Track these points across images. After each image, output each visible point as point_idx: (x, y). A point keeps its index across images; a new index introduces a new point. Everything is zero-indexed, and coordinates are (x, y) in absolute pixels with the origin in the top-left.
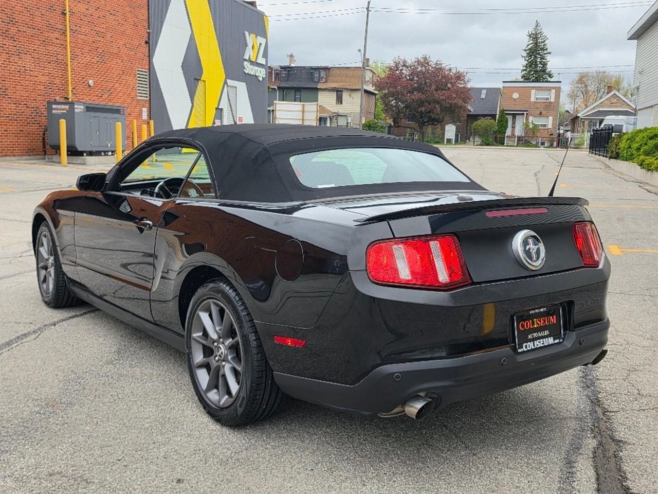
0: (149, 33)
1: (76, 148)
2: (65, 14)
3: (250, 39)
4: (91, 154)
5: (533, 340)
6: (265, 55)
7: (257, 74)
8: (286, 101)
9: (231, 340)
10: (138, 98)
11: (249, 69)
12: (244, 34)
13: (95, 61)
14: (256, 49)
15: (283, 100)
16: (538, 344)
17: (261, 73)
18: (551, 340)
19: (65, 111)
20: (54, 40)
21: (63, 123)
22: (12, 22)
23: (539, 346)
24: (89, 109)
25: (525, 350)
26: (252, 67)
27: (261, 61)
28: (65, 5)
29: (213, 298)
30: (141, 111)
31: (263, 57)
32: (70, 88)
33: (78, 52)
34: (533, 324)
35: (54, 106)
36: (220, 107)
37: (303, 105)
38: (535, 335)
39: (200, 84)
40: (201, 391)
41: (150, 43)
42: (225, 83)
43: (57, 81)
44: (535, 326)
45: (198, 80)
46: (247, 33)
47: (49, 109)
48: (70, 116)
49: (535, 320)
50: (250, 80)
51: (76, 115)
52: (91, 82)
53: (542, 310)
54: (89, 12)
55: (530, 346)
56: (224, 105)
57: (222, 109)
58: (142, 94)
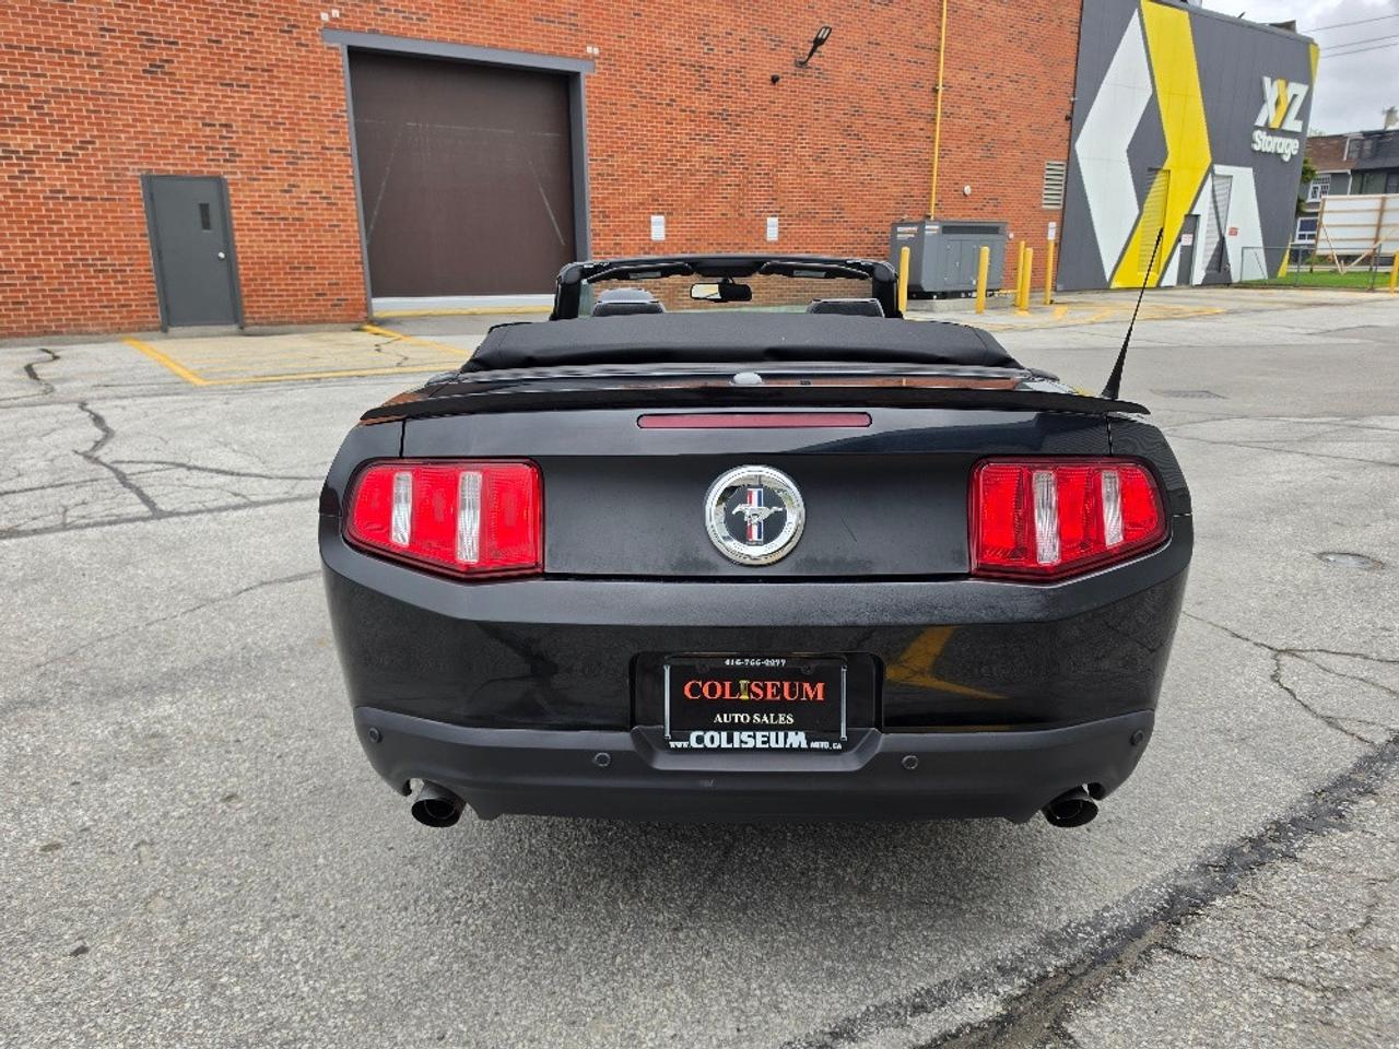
0: (1073, 103)
1: (920, 287)
2: (936, 91)
3: (1272, 89)
4: (944, 295)
5: (731, 728)
6: (1303, 114)
7: (1279, 151)
8: (1366, 193)
10: (1044, 207)
11: (1263, 142)
12: (1261, 83)
13: (977, 156)
14: (1283, 107)
15: (1360, 193)
17: (1289, 148)
18: (797, 739)
19: (912, 236)
20: (917, 132)
21: (906, 251)
22: (858, 112)
23: (749, 746)
24: (947, 229)
25: (694, 744)
26: (1270, 138)
27: (1293, 125)
28: (938, 78)
30: (1046, 228)
31: (1298, 117)
32: (934, 201)
33: (952, 145)
34: (736, 690)
35: (899, 229)
36: (1194, 213)
37: (1384, 199)
38: (740, 717)
39: (1160, 179)
41: (1074, 121)
42: (1211, 170)
43: (916, 192)
44: (744, 698)
45: (1157, 170)
46: (1267, 81)
47: (894, 232)
48: (917, 244)
49: (743, 682)
50: (1264, 164)
51: (926, 240)
52: (968, 190)
53: (769, 663)
54: (977, 82)
56: (1203, 208)
57: (1197, 216)
58: (1051, 200)
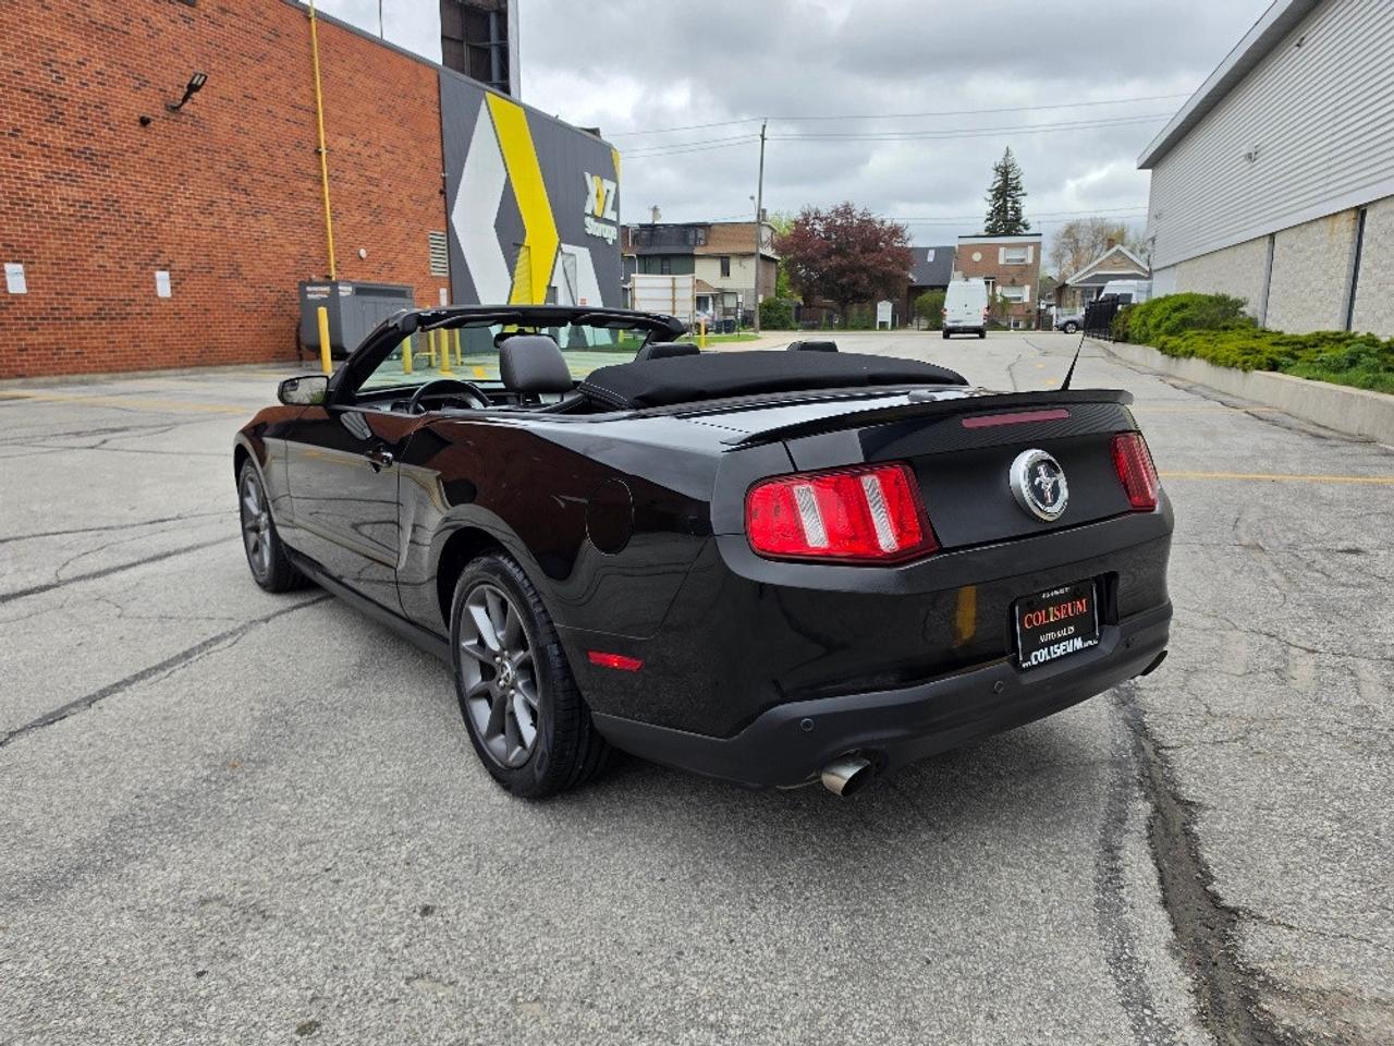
0: (444, 178)
1: (344, 349)
2: (320, 153)
3: (593, 183)
5: (1049, 644)
6: (616, 207)
7: (605, 236)
8: (649, 273)
9: (522, 653)
10: (433, 274)
11: (593, 228)
12: (584, 178)
13: (367, 221)
14: (602, 198)
15: (645, 273)
16: (1059, 650)
17: (611, 234)
18: (1078, 643)
19: (325, 296)
20: (306, 193)
21: (323, 312)
22: (243, 166)
23: (1058, 654)
25: (1035, 663)
26: (597, 224)
27: (610, 215)
28: (319, 140)
29: (488, 583)
30: (437, 294)
31: (613, 209)
32: (332, 262)
33: (342, 208)
34: (1048, 617)
35: (309, 289)
36: (553, 285)
37: (674, 279)
38: (1051, 636)
39: (523, 253)
40: (480, 738)
41: (447, 193)
42: (559, 248)
43: (313, 252)
44: (1052, 620)
45: (520, 246)
46: (588, 176)
47: (303, 293)
48: (333, 303)
49: (1051, 609)
50: (595, 244)
51: (342, 302)
52: (363, 253)
53: (1062, 591)
54: (357, 149)
55: (1042, 655)
56: (559, 281)
57: (555, 288)
58: (439, 269)
